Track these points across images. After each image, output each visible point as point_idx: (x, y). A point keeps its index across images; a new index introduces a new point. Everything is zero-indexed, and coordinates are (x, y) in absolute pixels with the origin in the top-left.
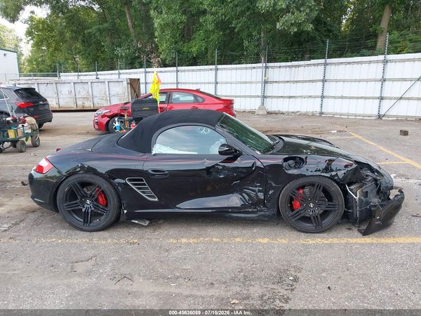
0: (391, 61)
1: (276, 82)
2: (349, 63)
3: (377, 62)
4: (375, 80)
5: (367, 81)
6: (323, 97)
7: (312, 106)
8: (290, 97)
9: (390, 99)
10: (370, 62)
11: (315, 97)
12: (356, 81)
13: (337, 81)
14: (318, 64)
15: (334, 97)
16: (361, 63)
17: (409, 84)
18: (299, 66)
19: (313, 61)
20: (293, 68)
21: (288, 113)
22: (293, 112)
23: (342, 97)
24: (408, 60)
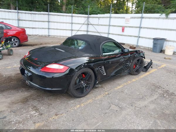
0: (74, 16)
1: (24, 20)
2: (59, 15)
3: (69, 16)
4: (69, 23)
5: (66, 23)
6: (49, 29)
7: (45, 33)
8: (33, 28)
9: (75, 30)
10: (67, 16)
11: (45, 29)
12: (62, 23)
13: (54, 22)
14: (45, 14)
15: (54, 29)
16: (63, 16)
17: (80, 25)
18: (36, 14)
19: (42, 13)
20: (33, 15)
21: (33, 35)
22: (35, 35)
23: (57, 29)
24: (80, 17)
